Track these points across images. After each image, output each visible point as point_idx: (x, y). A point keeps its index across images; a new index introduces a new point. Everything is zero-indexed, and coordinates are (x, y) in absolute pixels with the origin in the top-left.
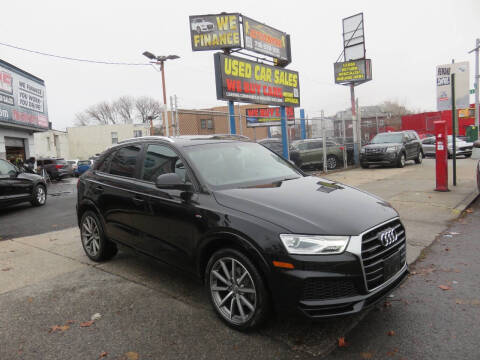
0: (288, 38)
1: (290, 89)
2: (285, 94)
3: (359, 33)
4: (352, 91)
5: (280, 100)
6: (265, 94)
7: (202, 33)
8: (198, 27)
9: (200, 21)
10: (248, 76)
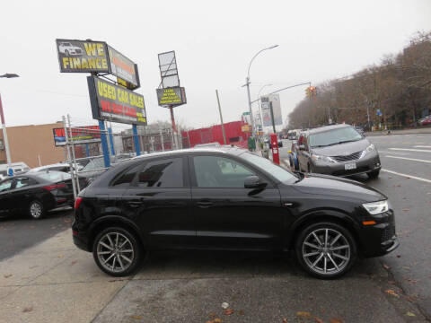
0: (136, 66)
1: (140, 110)
2: (138, 114)
3: (173, 67)
4: (172, 112)
5: (135, 120)
6: (126, 115)
7: (70, 56)
8: (66, 50)
9: (68, 45)
10: (114, 98)
